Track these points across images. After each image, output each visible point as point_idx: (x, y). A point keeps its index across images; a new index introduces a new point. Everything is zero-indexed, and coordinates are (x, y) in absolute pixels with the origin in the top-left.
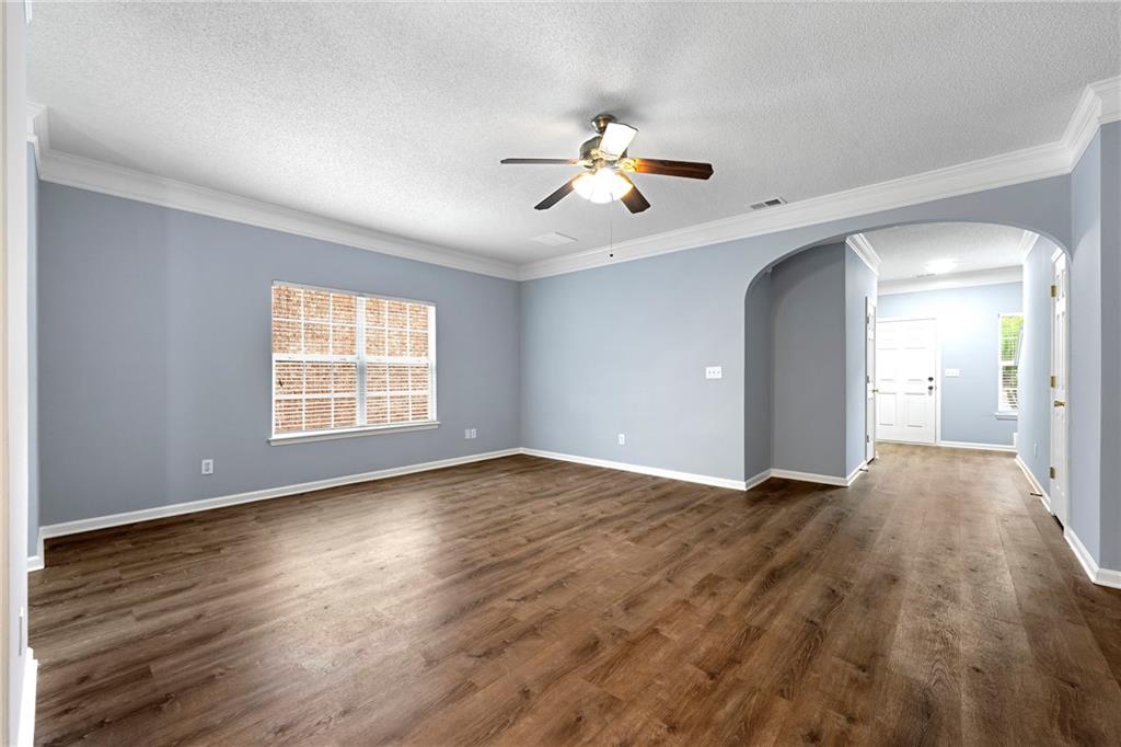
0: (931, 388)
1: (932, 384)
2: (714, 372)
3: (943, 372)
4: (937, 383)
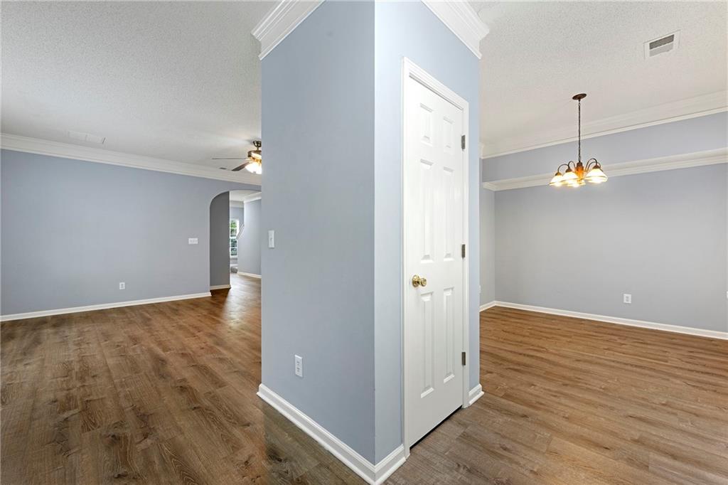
2: (193, 241)
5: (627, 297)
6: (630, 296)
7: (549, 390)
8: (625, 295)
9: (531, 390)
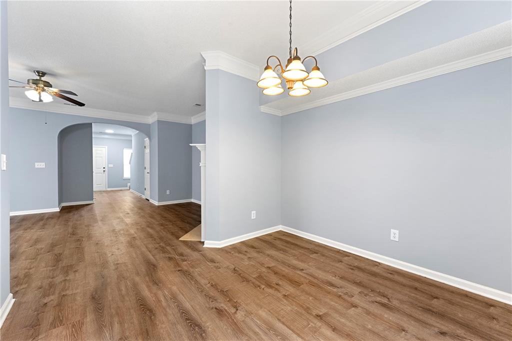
0: (104, 171)
1: (104, 169)
2: (40, 165)
3: (108, 166)
4: (106, 169)
5: (395, 234)
6: (397, 232)
8: (393, 231)
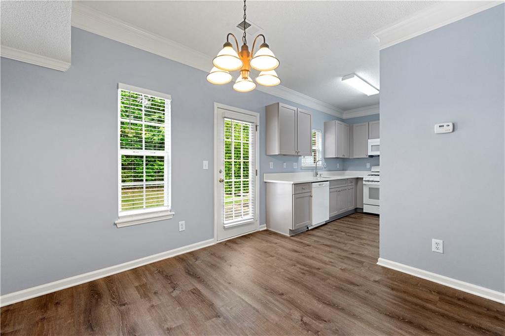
7: (332, 266)
9: (344, 266)
